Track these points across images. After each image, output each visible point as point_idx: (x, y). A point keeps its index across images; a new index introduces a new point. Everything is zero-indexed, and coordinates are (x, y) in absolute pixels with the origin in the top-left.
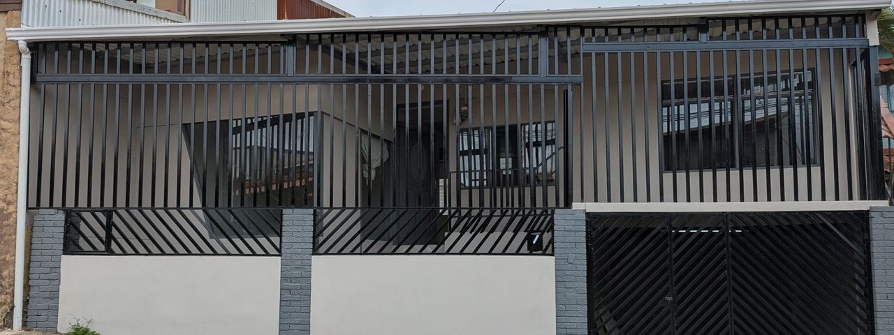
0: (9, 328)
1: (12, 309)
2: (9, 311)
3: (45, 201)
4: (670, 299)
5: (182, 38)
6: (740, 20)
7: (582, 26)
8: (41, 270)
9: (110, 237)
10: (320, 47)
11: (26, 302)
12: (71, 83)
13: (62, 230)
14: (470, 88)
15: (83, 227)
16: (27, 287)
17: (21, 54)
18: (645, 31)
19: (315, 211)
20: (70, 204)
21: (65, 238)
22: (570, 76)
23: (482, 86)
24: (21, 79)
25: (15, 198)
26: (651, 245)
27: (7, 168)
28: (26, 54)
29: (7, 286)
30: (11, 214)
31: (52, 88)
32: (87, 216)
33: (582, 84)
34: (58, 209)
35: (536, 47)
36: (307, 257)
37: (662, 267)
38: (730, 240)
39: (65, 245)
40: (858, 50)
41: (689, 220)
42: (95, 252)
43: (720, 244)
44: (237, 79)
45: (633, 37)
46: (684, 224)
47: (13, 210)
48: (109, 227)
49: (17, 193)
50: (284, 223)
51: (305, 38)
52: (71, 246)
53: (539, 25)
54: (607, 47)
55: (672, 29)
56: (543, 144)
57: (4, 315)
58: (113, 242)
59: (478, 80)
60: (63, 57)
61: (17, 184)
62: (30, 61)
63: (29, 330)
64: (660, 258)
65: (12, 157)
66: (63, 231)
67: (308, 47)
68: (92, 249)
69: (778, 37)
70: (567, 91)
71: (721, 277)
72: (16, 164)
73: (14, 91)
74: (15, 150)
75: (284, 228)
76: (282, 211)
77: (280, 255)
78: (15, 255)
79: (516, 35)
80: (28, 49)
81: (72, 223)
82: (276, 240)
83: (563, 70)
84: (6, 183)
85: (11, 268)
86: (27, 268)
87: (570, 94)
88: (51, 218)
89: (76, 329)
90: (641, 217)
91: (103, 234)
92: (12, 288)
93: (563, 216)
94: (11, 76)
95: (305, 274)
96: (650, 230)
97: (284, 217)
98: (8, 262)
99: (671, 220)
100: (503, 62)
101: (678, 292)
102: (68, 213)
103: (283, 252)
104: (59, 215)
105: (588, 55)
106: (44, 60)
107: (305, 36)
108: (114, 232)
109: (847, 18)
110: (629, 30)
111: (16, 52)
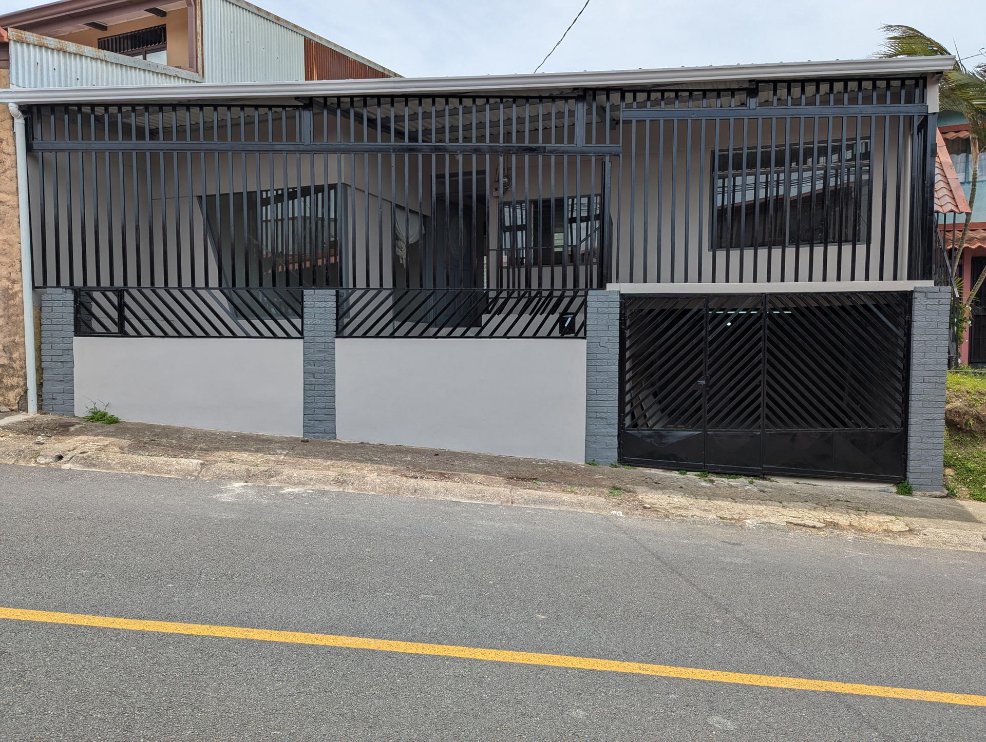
0: (24, 411)
1: (26, 392)
2: (22, 393)
3: (52, 281)
4: (703, 382)
5: (189, 101)
6: (792, 84)
7: (622, 90)
8: (52, 352)
9: (122, 318)
10: (339, 112)
11: (40, 385)
12: (70, 151)
13: (72, 310)
14: (501, 159)
15: (95, 309)
16: (40, 370)
17: (13, 119)
18: (691, 95)
19: (337, 292)
20: (78, 282)
21: (76, 319)
22: (608, 146)
23: (514, 157)
24: (15, 146)
25: (20, 277)
26: (686, 327)
27: (9, 245)
28: (19, 118)
29: (18, 368)
30: (16, 293)
31: (50, 156)
32: (97, 295)
33: (621, 155)
34: (66, 288)
35: (572, 113)
36: (330, 339)
37: (696, 350)
38: (768, 321)
39: (76, 326)
40: (916, 118)
41: (727, 301)
42: (108, 333)
43: (758, 326)
44: (250, 148)
45: (677, 102)
46: (722, 305)
47: (19, 289)
48: (121, 307)
49: (21, 271)
50: (305, 304)
51: (322, 101)
52: (83, 328)
53: (575, 89)
54: (648, 113)
55: (718, 92)
56: (578, 220)
57: (18, 398)
58: (126, 323)
59: (510, 150)
60: (59, 120)
61: (21, 261)
62: (23, 126)
63: (45, 414)
64: (695, 341)
65: (13, 232)
66: (73, 312)
67: (325, 112)
68: (105, 331)
69: (832, 102)
70: (605, 162)
71: (756, 360)
72: (18, 240)
73: (9, 159)
74: (16, 224)
75: (305, 310)
76: (302, 292)
77: (302, 338)
78: (24, 337)
79: (551, 100)
80: (20, 113)
81: (81, 303)
82: (297, 322)
83: (601, 139)
84: (8, 260)
85: (21, 350)
86: (39, 349)
87: (608, 165)
88: (60, 297)
89: (94, 413)
90: (677, 298)
91: (115, 314)
92: (24, 371)
93: (596, 298)
94: (4, 143)
95: (328, 357)
96: (686, 311)
97: (305, 298)
98: (17, 344)
99: (708, 302)
100: (537, 130)
101: (712, 376)
102: (77, 293)
103: (305, 334)
104: (67, 294)
105: (628, 122)
106: (39, 126)
107: (323, 99)
108: (127, 313)
109: (907, 82)
110: (673, 95)
111: (8, 116)
